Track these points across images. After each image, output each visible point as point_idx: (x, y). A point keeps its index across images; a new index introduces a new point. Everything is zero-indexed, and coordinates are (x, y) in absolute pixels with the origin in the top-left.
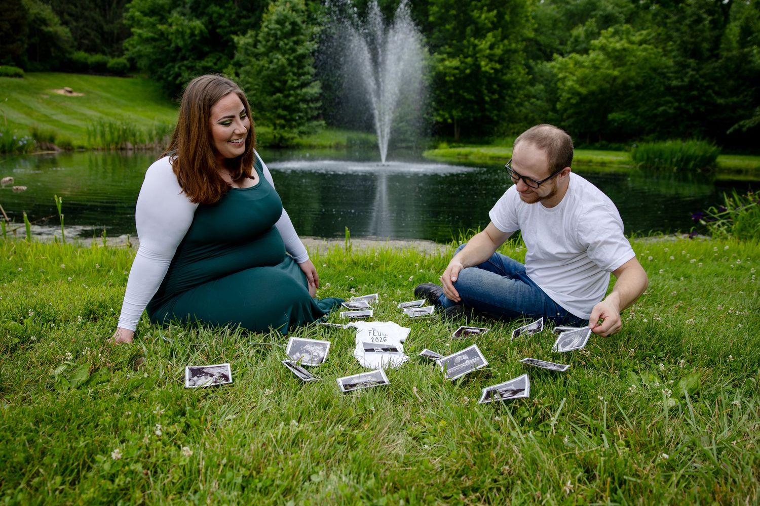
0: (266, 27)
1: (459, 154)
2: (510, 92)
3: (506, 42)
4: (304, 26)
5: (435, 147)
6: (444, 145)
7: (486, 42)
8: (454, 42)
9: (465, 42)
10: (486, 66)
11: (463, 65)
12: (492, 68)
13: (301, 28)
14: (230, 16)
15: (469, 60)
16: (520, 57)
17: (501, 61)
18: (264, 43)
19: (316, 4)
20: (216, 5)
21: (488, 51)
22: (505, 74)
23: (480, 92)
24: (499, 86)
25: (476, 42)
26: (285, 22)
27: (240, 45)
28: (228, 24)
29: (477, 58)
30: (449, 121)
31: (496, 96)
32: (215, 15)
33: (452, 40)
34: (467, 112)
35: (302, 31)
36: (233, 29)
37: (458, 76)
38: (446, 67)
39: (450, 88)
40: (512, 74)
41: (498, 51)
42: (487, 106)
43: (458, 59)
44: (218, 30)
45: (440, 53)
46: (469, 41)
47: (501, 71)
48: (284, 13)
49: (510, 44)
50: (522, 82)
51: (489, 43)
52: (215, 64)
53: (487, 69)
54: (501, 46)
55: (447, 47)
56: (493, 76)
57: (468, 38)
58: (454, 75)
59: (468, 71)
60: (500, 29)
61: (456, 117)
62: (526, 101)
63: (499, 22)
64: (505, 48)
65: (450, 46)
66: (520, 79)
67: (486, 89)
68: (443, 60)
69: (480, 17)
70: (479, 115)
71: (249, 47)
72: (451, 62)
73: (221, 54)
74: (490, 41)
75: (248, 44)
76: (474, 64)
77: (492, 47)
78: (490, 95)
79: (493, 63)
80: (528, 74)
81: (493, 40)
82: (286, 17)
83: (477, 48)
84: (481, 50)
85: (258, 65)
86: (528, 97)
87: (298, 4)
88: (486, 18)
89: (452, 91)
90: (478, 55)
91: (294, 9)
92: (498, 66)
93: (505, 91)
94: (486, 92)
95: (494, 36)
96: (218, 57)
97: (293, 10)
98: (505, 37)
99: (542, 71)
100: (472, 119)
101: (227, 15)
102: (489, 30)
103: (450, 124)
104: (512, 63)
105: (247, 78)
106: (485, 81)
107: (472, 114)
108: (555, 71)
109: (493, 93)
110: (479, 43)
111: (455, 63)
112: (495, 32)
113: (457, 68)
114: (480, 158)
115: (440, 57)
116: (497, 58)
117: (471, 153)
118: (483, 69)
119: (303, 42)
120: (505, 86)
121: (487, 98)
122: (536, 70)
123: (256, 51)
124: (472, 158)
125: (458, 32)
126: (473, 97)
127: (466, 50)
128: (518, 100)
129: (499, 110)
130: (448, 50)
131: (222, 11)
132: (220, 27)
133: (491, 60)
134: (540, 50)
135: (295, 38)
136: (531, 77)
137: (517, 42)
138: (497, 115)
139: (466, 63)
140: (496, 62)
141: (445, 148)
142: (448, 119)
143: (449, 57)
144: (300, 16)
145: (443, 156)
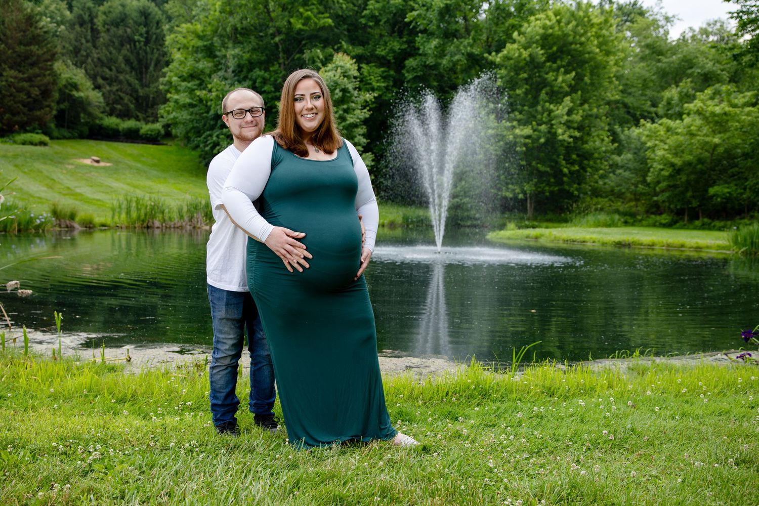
1: (528, 237)
2: (591, 163)
3: (586, 106)
4: (356, 93)
5: (502, 227)
6: (511, 226)
7: (563, 108)
8: (526, 108)
9: (539, 108)
10: (563, 134)
11: (536, 133)
12: (571, 137)
13: (352, 96)
14: (276, 80)
15: (543, 128)
16: (603, 124)
17: (580, 129)
19: (371, 67)
20: (260, 70)
21: (566, 117)
22: (586, 143)
23: (557, 163)
24: (578, 155)
25: (552, 107)
26: (335, 89)
28: (273, 89)
29: (552, 125)
30: (521, 196)
31: (577, 167)
32: (259, 80)
33: (524, 105)
34: (542, 185)
35: (353, 98)
37: (530, 145)
38: (516, 137)
39: (522, 159)
40: (594, 142)
41: (577, 117)
42: (565, 179)
43: (530, 126)
45: (510, 120)
46: (543, 107)
47: (581, 138)
48: (335, 79)
49: (591, 110)
50: (605, 152)
51: (566, 109)
53: (566, 137)
54: (581, 112)
55: (517, 113)
56: (572, 145)
57: (541, 103)
58: (525, 145)
59: (542, 140)
60: (580, 92)
61: (528, 192)
62: (610, 173)
63: (576, 84)
64: (585, 113)
65: (521, 113)
66: (604, 149)
67: (564, 160)
68: (514, 127)
69: (556, 80)
70: (557, 188)
74: (567, 105)
76: (549, 132)
77: (569, 113)
78: (568, 166)
79: (572, 130)
80: (613, 141)
81: (571, 105)
82: (336, 84)
83: (552, 114)
84: (556, 117)
86: (614, 166)
87: (350, 70)
88: (563, 81)
89: (524, 163)
90: (553, 122)
91: (345, 75)
92: (577, 134)
93: (586, 162)
94: (564, 162)
95: (572, 101)
97: (344, 76)
98: (584, 101)
99: (629, 137)
100: (548, 194)
101: (272, 79)
102: (567, 94)
103: (521, 200)
104: (593, 129)
106: (562, 150)
107: (547, 188)
108: (644, 139)
109: (573, 164)
110: (555, 108)
111: (527, 131)
112: (574, 95)
113: (528, 137)
114: (552, 241)
115: (508, 124)
116: (575, 125)
117: (542, 235)
118: (560, 137)
119: (354, 110)
120: (586, 156)
121: (565, 170)
122: (622, 137)
124: (543, 242)
125: (530, 96)
126: (548, 169)
127: (539, 117)
128: (601, 172)
129: (579, 184)
130: (519, 116)
131: (267, 75)
133: (569, 127)
134: (628, 113)
135: (345, 107)
136: (616, 145)
137: (598, 107)
138: (577, 189)
139: (539, 131)
140: (574, 129)
141: (513, 230)
142: (519, 194)
143: (519, 125)
144: (352, 82)
145: (509, 238)
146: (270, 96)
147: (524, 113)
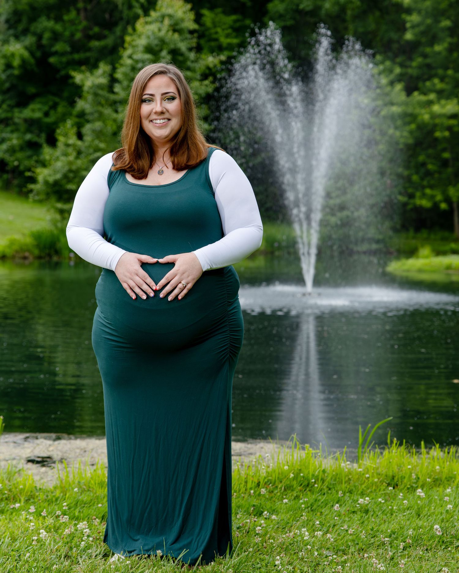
0: (130, 57)
1: (449, 267)
4: (192, 55)
5: (411, 253)
6: (425, 251)
8: (450, 72)
13: (187, 59)
14: (72, 35)
18: (125, 83)
19: (216, 14)
20: (49, 18)
26: (161, 50)
27: (86, 88)
28: (68, 49)
30: (443, 206)
32: (47, 35)
33: (446, 68)
36: (76, 56)
37: (456, 129)
38: (434, 116)
39: (444, 150)
43: (456, 100)
44: (52, 60)
45: (425, 92)
48: (162, 33)
52: (46, 114)
55: (436, 81)
58: (449, 128)
61: (454, 200)
65: (442, 80)
68: (430, 103)
71: (100, 92)
72: (443, 107)
73: (57, 100)
75: (100, 87)
82: (163, 42)
85: (115, 120)
87: (182, 20)
89: (446, 155)
91: (175, 28)
96: (51, 103)
97: (175, 31)
101: (67, 33)
103: (445, 211)
105: (97, 142)
111: (451, 107)
113: (453, 116)
115: (423, 98)
123: (112, 97)
130: (439, 85)
131: (58, 27)
132: (56, 53)
141: (427, 257)
142: (440, 202)
143: (439, 99)
144: (186, 39)
145: (420, 271)
146: (64, 59)
147: (447, 80)
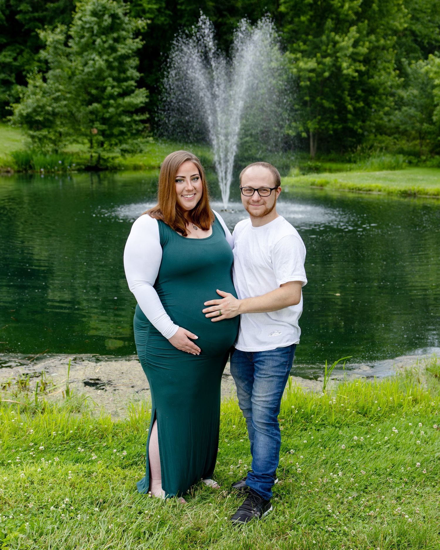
0: (80, 19)
1: (313, 184)
2: (377, 99)
3: (373, 37)
4: (126, 19)
6: (295, 171)
7: (349, 39)
8: (310, 37)
9: (324, 38)
10: (348, 68)
11: (321, 66)
12: (357, 71)
13: (123, 22)
15: (328, 60)
16: (390, 55)
17: (366, 61)
18: (77, 39)
21: (351, 50)
22: (372, 77)
23: (341, 98)
24: (363, 91)
25: (337, 38)
26: (104, 15)
27: (48, 43)
28: (30, 9)
29: (337, 58)
30: (304, 135)
31: (362, 104)
33: (307, 34)
34: (326, 123)
35: (124, 25)
36: (36, 14)
37: (314, 79)
38: (300, 70)
39: (306, 94)
40: (380, 76)
41: (363, 50)
42: (349, 116)
43: (315, 59)
44: (18, 17)
45: (293, 51)
46: (328, 37)
47: (367, 72)
49: (378, 41)
50: (391, 87)
51: (352, 40)
52: (15, 59)
53: (350, 71)
54: (367, 44)
55: (301, 44)
56: (357, 79)
57: (327, 32)
58: (310, 79)
59: (327, 74)
60: (366, 22)
61: (311, 130)
62: (396, 109)
63: (364, 11)
64: (371, 45)
65: (305, 43)
66: (389, 83)
67: (349, 95)
68: (297, 60)
69: (342, 7)
70: (340, 126)
71: (59, 46)
72: (306, 63)
73: (23, 48)
74: (353, 37)
75: (58, 42)
76: (334, 65)
77: (355, 44)
78: (353, 102)
79: (357, 64)
80: (400, 76)
81: (357, 35)
82: (105, 8)
83: (338, 46)
84: (342, 49)
85: (70, 68)
86: (400, 103)
88: (350, 8)
89: (307, 98)
90: (338, 54)
92: (363, 68)
93: (371, 98)
94: (348, 98)
95: (359, 31)
96: (18, 51)
98: (371, 31)
99: (416, 72)
100: (331, 132)
102: (353, 23)
103: (304, 138)
104: (379, 62)
105: (57, 84)
106: (347, 85)
107: (331, 126)
108: (431, 75)
109: (357, 100)
110: (341, 40)
111: (312, 64)
112: (360, 24)
113: (312, 70)
114: (337, 190)
115: (293, 56)
116: (361, 58)
117: (327, 183)
118: (345, 72)
119: (125, 39)
120: (372, 91)
121: (350, 107)
122: (409, 70)
123: (68, 50)
124: (329, 190)
125: (314, 24)
126: (333, 106)
127: (324, 48)
128: (387, 109)
129: (364, 121)
130: (303, 47)
132: (21, 11)
133: (355, 60)
134: (415, 41)
135: (115, 35)
136: (403, 79)
137: (385, 36)
138: (361, 127)
139: (324, 64)
140: (360, 62)
141: (297, 176)
142: (302, 132)
143: (303, 57)
144: (122, 6)
145: (293, 186)
146: (27, 17)
147: (308, 43)
